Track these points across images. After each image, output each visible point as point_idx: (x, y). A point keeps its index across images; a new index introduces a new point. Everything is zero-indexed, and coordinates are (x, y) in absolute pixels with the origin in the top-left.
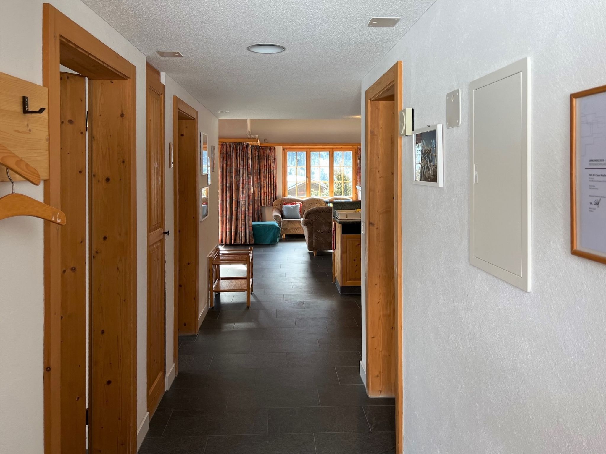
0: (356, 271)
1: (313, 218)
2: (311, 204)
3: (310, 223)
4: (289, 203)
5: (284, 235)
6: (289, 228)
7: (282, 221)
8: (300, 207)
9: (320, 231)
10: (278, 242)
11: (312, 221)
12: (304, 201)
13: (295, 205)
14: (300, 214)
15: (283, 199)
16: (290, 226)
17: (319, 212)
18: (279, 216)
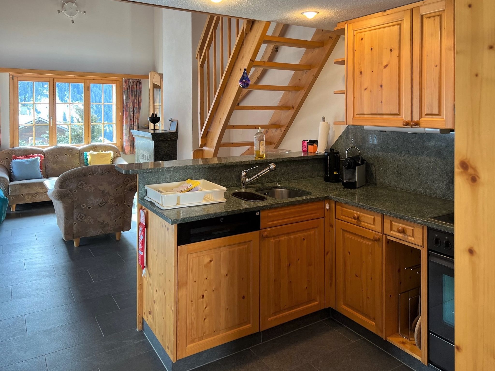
0: (205, 319)
1: (73, 185)
2: (58, 155)
3: (68, 196)
4: (22, 156)
5: (14, 206)
6: (23, 195)
7: (10, 185)
8: (41, 162)
9: (87, 207)
10: (3, 221)
11: (71, 191)
12: (47, 151)
13: (33, 159)
14: (41, 171)
15: (11, 150)
16: (25, 191)
17: (85, 176)
18: (5, 179)
